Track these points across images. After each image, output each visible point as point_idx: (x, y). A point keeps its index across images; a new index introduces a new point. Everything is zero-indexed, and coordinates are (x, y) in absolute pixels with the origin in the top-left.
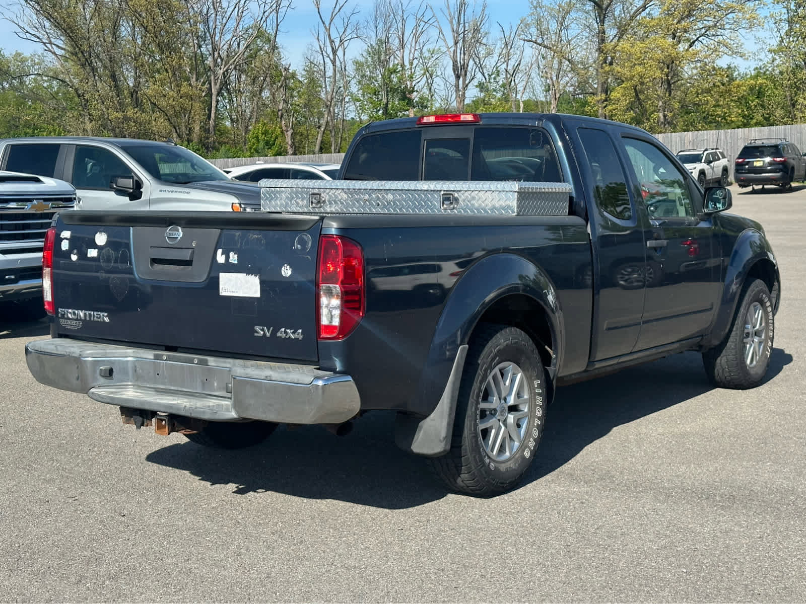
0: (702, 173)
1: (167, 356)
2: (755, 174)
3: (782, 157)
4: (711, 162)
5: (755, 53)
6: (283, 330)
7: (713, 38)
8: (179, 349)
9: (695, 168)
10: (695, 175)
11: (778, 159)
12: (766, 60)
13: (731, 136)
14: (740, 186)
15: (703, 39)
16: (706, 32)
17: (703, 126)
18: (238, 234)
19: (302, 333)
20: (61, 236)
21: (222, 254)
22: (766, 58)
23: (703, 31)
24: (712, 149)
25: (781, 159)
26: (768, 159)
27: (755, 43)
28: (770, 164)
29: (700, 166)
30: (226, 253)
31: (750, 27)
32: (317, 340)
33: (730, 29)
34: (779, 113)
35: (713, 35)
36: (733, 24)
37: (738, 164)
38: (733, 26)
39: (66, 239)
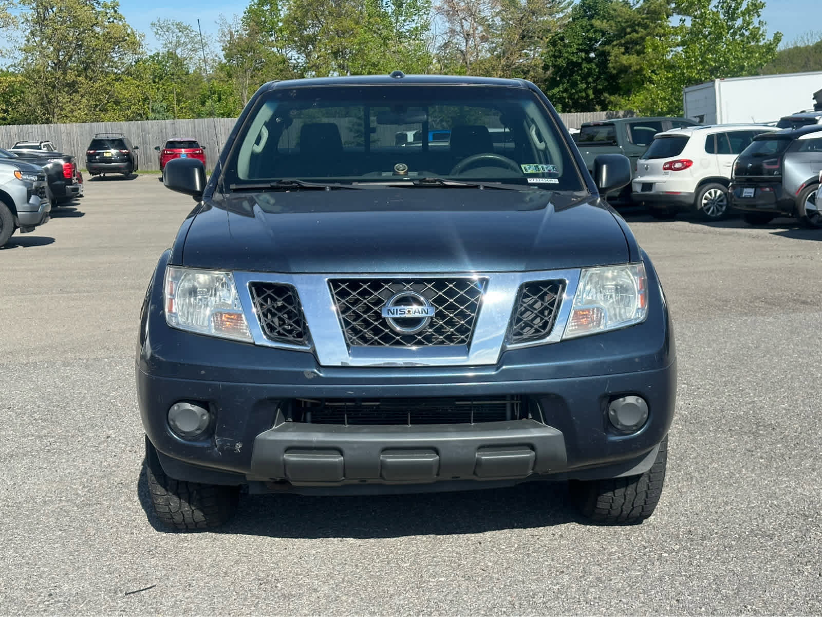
3: (127, 149)
5: (10, 51)
11: (124, 151)
13: (54, 130)
24: (45, 142)
25: (126, 151)
26: (114, 151)
28: (117, 155)
31: (5, 25)
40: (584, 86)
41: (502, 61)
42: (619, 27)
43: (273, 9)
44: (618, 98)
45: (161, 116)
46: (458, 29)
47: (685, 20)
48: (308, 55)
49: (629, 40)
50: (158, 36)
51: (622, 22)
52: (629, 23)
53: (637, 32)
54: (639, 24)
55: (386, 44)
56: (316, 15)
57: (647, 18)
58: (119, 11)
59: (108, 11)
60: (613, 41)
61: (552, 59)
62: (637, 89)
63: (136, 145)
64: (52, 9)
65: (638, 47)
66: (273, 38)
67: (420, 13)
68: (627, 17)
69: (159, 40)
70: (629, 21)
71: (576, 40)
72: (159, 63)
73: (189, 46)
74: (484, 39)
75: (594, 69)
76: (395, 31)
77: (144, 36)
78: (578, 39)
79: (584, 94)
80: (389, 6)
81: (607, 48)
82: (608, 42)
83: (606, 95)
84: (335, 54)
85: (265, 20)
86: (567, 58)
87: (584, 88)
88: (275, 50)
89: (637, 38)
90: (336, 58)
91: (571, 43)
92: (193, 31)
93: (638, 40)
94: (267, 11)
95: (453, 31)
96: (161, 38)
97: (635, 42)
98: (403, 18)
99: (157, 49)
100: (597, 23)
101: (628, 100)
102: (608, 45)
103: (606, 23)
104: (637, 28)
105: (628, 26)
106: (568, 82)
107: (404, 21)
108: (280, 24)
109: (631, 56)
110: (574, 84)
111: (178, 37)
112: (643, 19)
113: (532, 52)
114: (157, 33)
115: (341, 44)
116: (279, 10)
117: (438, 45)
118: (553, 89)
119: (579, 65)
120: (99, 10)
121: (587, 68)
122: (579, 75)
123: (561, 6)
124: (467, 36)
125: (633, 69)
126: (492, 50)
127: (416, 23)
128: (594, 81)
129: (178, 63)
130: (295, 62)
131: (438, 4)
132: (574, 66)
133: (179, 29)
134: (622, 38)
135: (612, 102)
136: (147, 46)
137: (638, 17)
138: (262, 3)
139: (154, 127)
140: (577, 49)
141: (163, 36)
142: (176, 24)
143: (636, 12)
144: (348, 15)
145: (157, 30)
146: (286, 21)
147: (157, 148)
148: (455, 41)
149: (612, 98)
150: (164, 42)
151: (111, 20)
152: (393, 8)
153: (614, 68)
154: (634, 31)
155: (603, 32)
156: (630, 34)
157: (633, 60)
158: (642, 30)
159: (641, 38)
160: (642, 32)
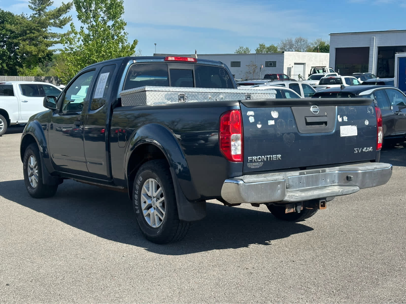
6: (365, 148)
8: (307, 168)
18: (344, 108)
20: (247, 115)
21: (340, 117)
30: (342, 116)
39: (252, 116)
42: (22, 29)
44: (25, 69)
47: (83, 27)
49: (28, 37)
51: (24, 27)
52: (28, 28)
53: (34, 33)
54: (34, 29)
57: (39, 26)
60: (18, 37)
62: (34, 65)
65: (34, 42)
68: (26, 24)
81: (15, 40)
82: (15, 37)
83: (17, 67)
89: (34, 37)
93: (34, 38)
100: (8, 26)
101: (30, 71)
103: (14, 26)
104: (33, 31)
105: (28, 30)
109: (31, 47)
112: (36, 26)
125: (33, 54)
134: (24, 36)
135: (21, 72)
137: (34, 25)
143: (32, 23)
149: (21, 69)
154: (31, 32)
155: (12, 32)
156: (28, 34)
157: (33, 49)
158: (37, 32)
159: (36, 37)
160: (37, 34)
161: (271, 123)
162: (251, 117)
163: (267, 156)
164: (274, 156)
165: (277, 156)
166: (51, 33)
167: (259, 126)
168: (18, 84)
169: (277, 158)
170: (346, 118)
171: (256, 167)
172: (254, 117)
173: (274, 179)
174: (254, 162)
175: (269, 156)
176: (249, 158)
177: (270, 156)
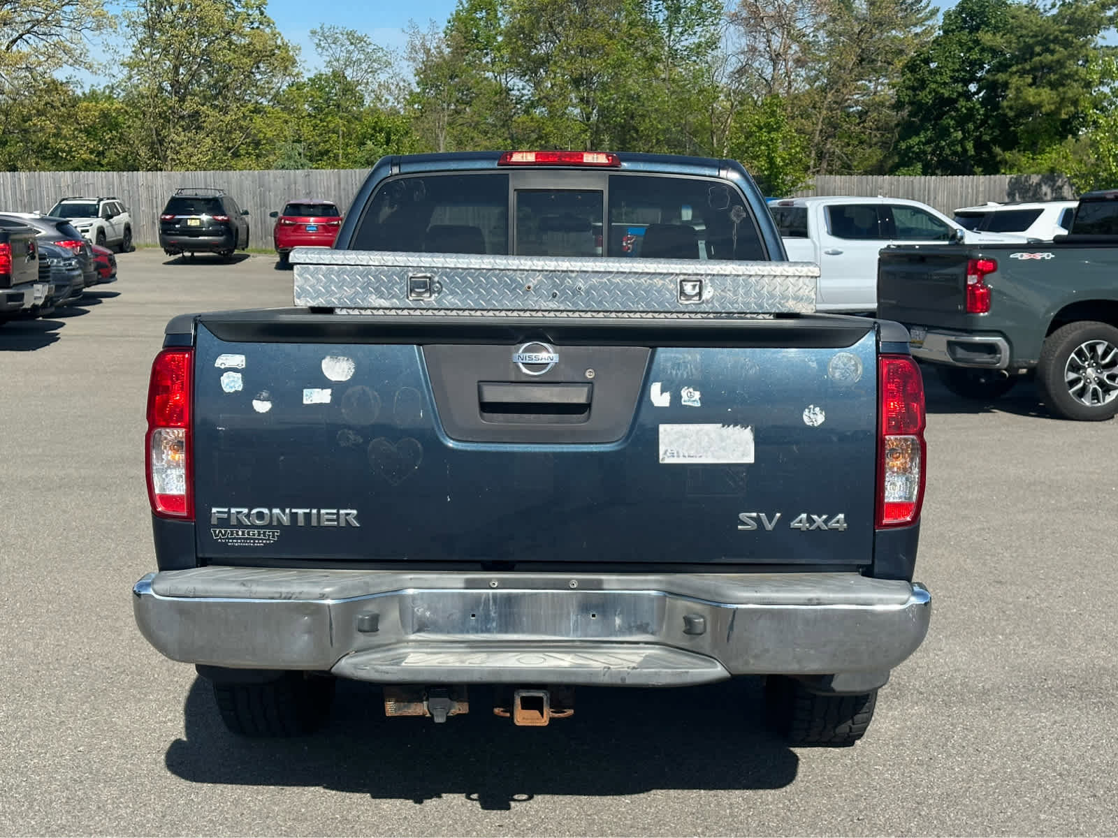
0: (101, 231)
1: (499, 580)
2: (190, 236)
3: (225, 215)
4: (111, 217)
5: (105, 66)
6: (804, 516)
7: (44, 37)
9: (91, 225)
10: (91, 236)
11: (220, 218)
12: (120, 77)
13: (128, 182)
14: (167, 251)
15: (30, 38)
16: (32, 27)
17: (37, 164)
19: (846, 520)
20: (217, 365)
21: (662, 392)
22: (121, 74)
23: (29, 26)
24: (108, 199)
25: (223, 217)
26: (205, 217)
27: (104, 51)
28: (210, 224)
29: (98, 222)
30: (672, 390)
31: (99, 27)
32: (874, 530)
33: (69, 27)
34: (143, 152)
35: (45, 34)
36: (72, 20)
37: (164, 223)
38: (73, 25)
39: (234, 370)
40: (959, 135)
41: (829, 95)
42: (1022, 44)
43: (490, 17)
44: (1017, 155)
45: (292, 163)
46: (761, 47)
48: (537, 85)
49: (1038, 65)
50: (320, 50)
51: (1028, 36)
52: (1039, 38)
53: (1052, 52)
54: (1056, 40)
55: (651, 68)
56: (550, 24)
57: (1069, 31)
58: (266, 12)
59: (250, 12)
60: (1010, 66)
61: (910, 92)
62: (1047, 142)
63: (245, 209)
64: (170, 7)
65: (1053, 77)
66: (488, 59)
67: (706, 23)
68: (1035, 29)
69: (321, 55)
70: (1040, 34)
71: (950, 64)
72: (321, 89)
73: (364, 66)
74: (800, 63)
75: (978, 110)
76: (666, 48)
77: (300, 49)
78: (953, 63)
79: (959, 149)
80: (660, 11)
81: (1001, 77)
82: (1003, 67)
83: (997, 150)
84: (577, 82)
85: (478, 32)
86: (934, 90)
87: (959, 138)
88: (489, 75)
89: (1052, 61)
90: (577, 87)
91: (942, 67)
92: (370, 44)
93: (1054, 64)
94: (481, 19)
95: (753, 50)
96: (325, 53)
97: (1050, 68)
98: (680, 29)
99: (316, 69)
100: (986, 37)
101: (1033, 159)
102: (1002, 72)
103: (1002, 37)
104: (1052, 46)
105: (1038, 43)
106: (934, 129)
107: (682, 33)
108: (500, 39)
109: (1041, 90)
110: (944, 133)
111: (348, 51)
112: (1062, 32)
113: (873, 83)
114: (318, 45)
115: (585, 68)
116: (499, 19)
117: (730, 69)
118: (910, 138)
119: (952, 102)
120: (240, 10)
121: (966, 109)
122: (952, 118)
123: (920, 16)
124: (775, 59)
125: (1043, 110)
126: (811, 80)
127: (699, 37)
128: (977, 129)
129: (348, 89)
130: (518, 93)
131: (734, 8)
132: (944, 103)
133: (350, 40)
134: (1026, 61)
135: (1006, 162)
136: (303, 64)
137: (1055, 30)
138: (474, 8)
139: (278, 180)
140: (951, 77)
141: (327, 50)
142: (347, 33)
143: (1051, 22)
144: (598, 25)
145: (320, 40)
146: (507, 34)
147: (274, 215)
148: (756, 65)
149: (1008, 155)
150: (328, 59)
151: (256, 25)
152: (666, 12)
153: (1011, 108)
154: (1047, 50)
155: (994, 52)
156: (1039, 55)
157: (1044, 96)
158: (1061, 49)
159: (1058, 61)
160: (1061, 52)
161: (317, 396)
162: (231, 373)
163: (294, 511)
164: (323, 511)
165: (338, 514)
166: (1107, 47)
167: (262, 406)
168: (823, 205)
169: (338, 520)
170: (697, 395)
171: (250, 543)
172: (242, 375)
173: (281, 593)
174: (234, 526)
175: (300, 511)
176: (214, 510)
177: (308, 511)
